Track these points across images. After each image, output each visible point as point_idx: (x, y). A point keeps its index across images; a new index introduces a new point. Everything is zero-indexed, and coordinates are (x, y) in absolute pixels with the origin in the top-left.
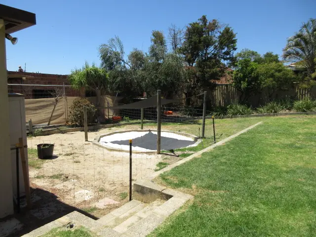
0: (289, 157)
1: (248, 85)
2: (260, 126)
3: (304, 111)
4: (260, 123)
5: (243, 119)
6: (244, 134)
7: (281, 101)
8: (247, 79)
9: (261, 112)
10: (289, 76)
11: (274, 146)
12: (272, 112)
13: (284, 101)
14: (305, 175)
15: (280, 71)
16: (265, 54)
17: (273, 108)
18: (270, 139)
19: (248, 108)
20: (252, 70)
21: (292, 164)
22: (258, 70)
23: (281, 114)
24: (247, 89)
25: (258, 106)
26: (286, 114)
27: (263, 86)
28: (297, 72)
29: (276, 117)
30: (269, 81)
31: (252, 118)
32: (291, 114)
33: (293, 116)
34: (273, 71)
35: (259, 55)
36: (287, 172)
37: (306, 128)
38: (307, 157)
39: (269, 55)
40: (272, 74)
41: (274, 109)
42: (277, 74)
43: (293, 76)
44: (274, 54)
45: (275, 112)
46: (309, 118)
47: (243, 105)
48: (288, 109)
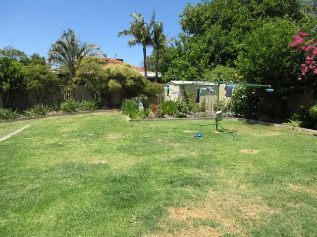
0: (51, 156)
1: (11, 87)
2: (27, 129)
3: (69, 111)
4: (27, 126)
5: (8, 124)
6: (7, 140)
7: (49, 103)
8: (9, 80)
9: (29, 115)
10: (53, 79)
11: (39, 148)
12: (40, 114)
13: (52, 103)
14: (62, 170)
15: (45, 74)
16: (32, 55)
17: (41, 110)
18: (35, 141)
19: (13, 111)
20: (15, 70)
21: (52, 163)
22: (22, 71)
23: (49, 116)
24: (10, 91)
25: (25, 109)
26: (54, 115)
27: (29, 88)
28: (61, 76)
29: (44, 119)
30: (35, 83)
31: (19, 122)
32: (59, 115)
33: (60, 117)
34: (38, 73)
35: (26, 56)
36: (46, 171)
37: (70, 127)
38: (67, 153)
39: (35, 57)
40: (38, 76)
41: (42, 112)
42: (42, 76)
43: (58, 79)
44: (41, 56)
45: (43, 114)
46: (73, 118)
47: (7, 108)
48: (56, 110)
